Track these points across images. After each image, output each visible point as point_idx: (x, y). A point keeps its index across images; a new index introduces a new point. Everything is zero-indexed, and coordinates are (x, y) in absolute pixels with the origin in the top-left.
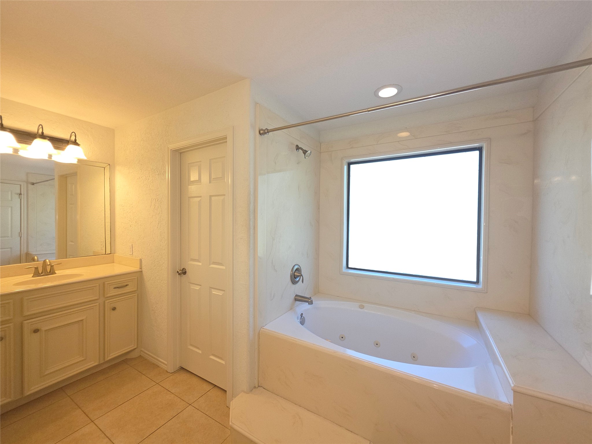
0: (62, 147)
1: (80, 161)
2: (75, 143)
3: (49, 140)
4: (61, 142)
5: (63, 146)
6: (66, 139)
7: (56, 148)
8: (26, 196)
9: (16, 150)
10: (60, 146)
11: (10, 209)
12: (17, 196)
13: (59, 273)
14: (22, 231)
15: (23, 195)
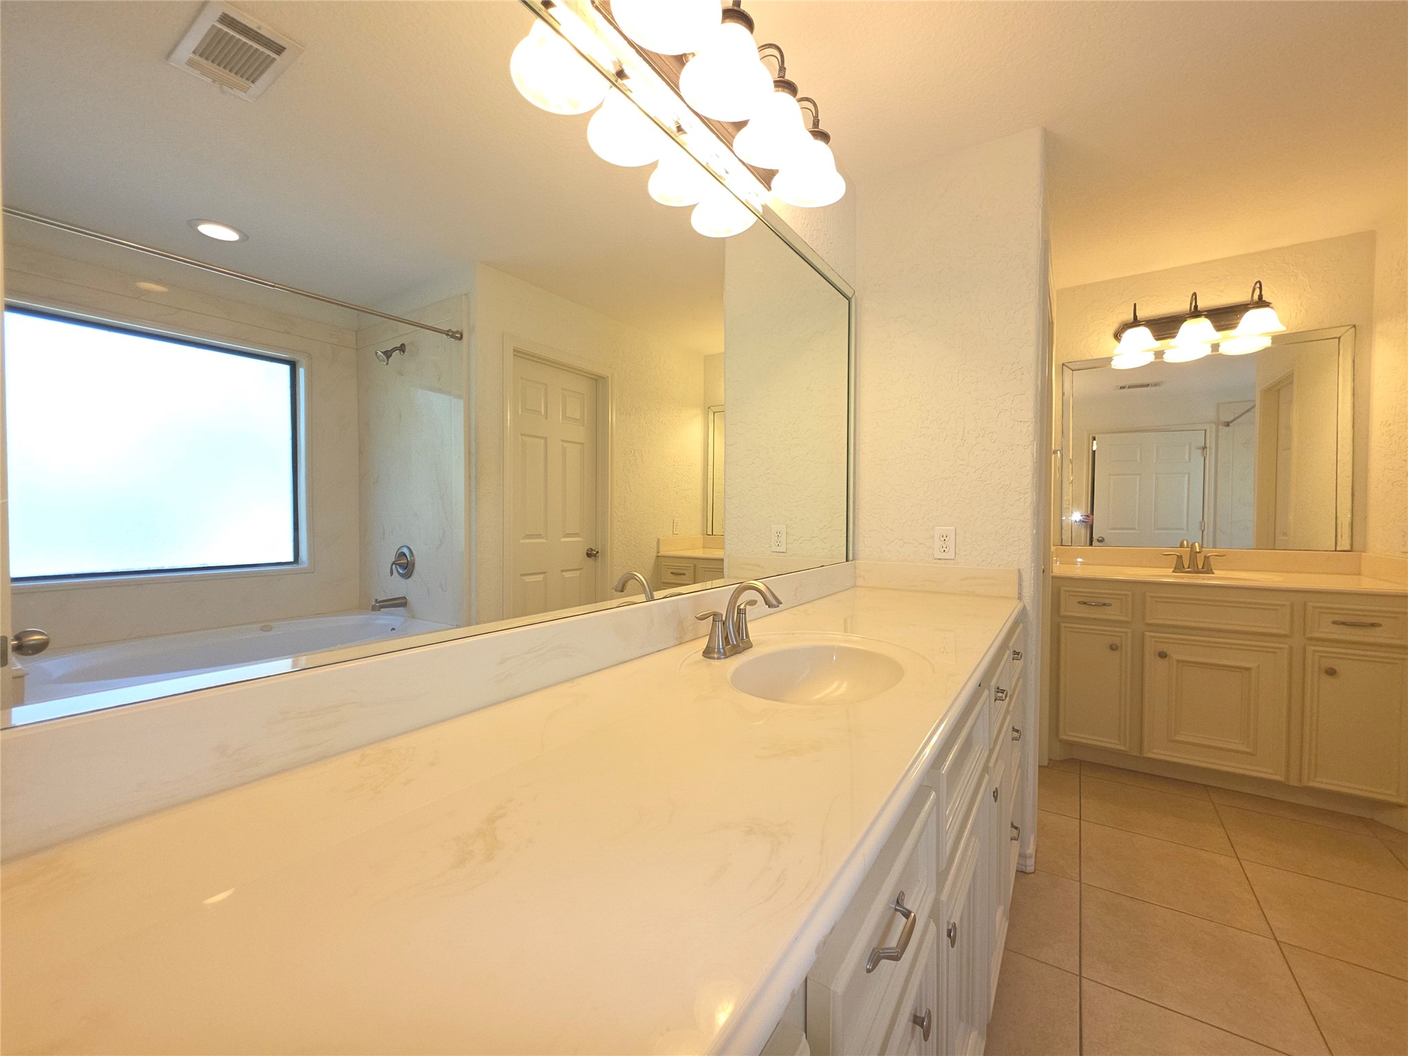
0: (1231, 322)
1: (1276, 339)
2: (1261, 303)
3: (1206, 316)
4: (1234, 311)
5: (1233, 320)
6: (1244, 302)
7: (1219, 328)
8: (1213, 451)
9: (1159, 354)
10: (1231, 320)
11: (1186, 477)
12: (1200, 451)
13: (1217, 573)
14: (1206, 519)
15: (1210, 448)
